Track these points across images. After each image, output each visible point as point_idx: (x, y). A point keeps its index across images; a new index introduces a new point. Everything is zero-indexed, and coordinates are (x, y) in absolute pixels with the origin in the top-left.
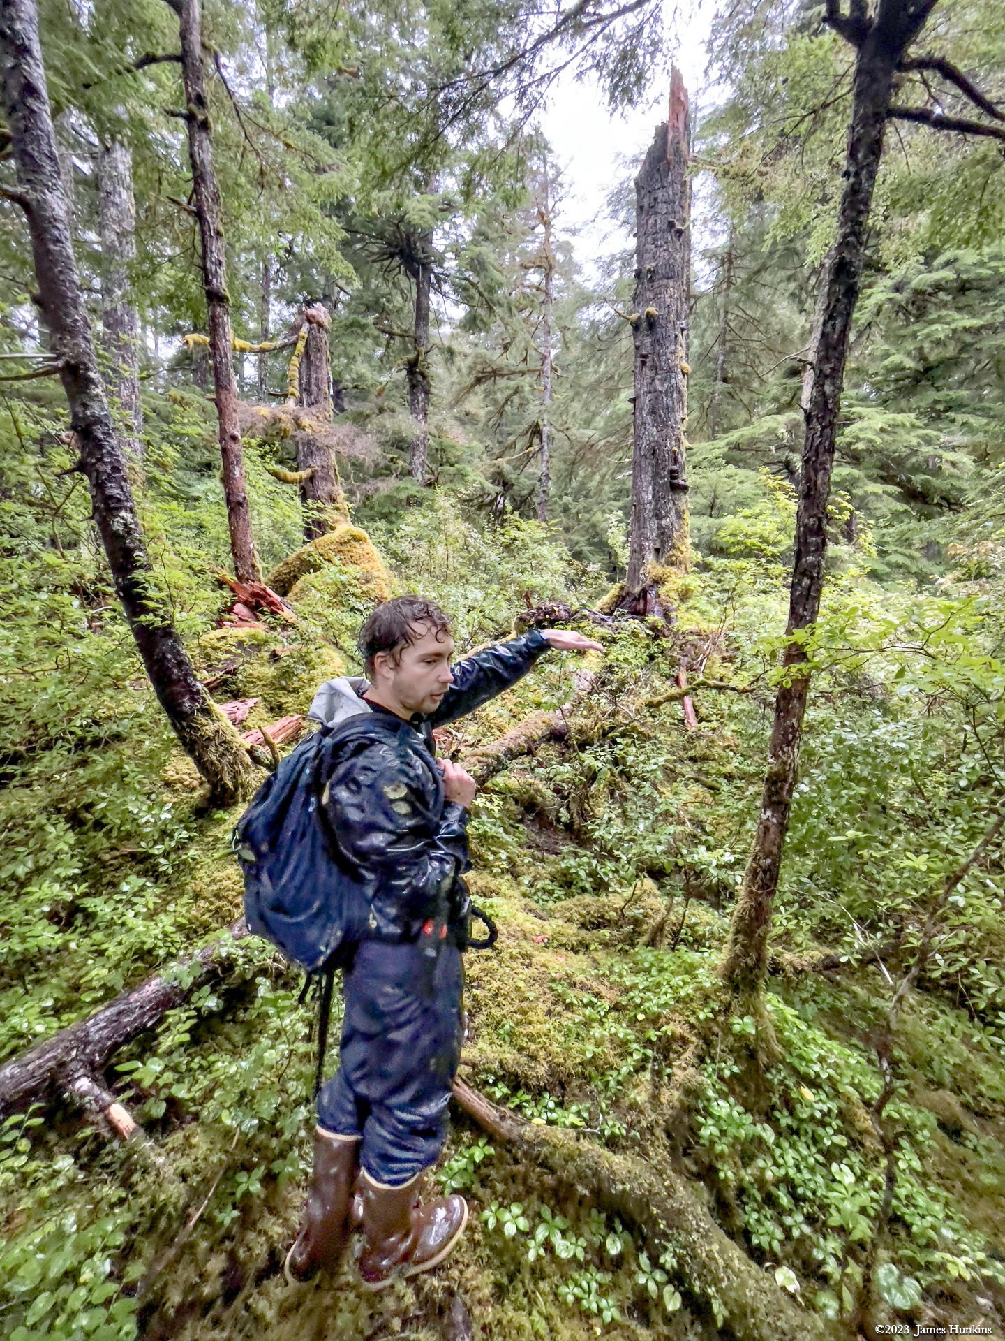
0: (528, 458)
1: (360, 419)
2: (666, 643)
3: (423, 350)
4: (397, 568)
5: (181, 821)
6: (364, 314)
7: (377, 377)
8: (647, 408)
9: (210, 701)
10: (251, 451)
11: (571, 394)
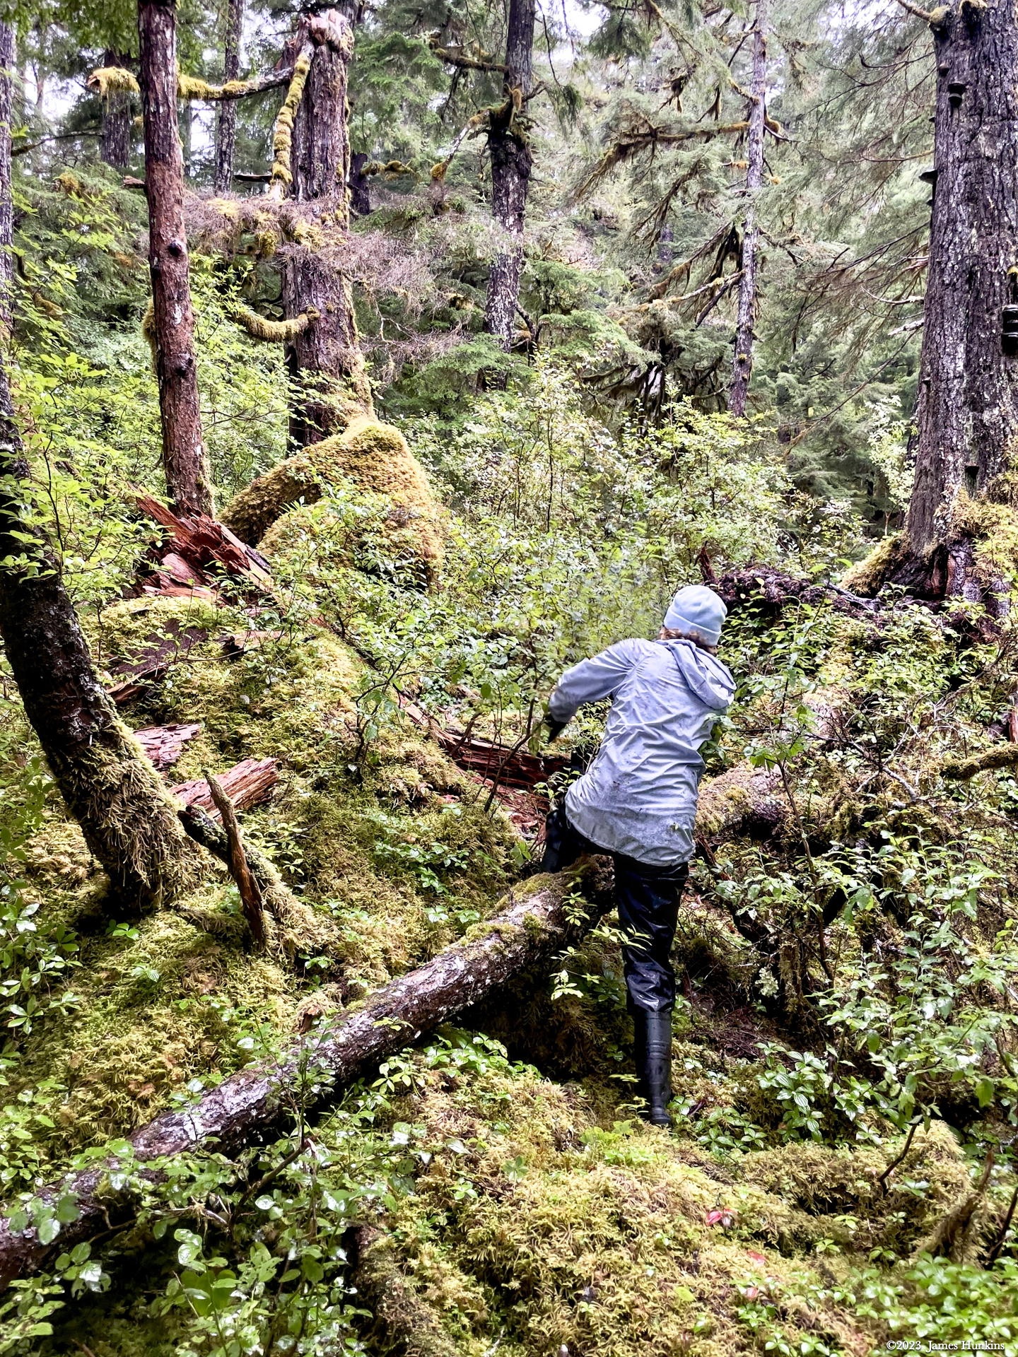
0: (712, 297)
1: (401, 224)
2: (985, 655)
3: (520, 93)
4: (456, 504)
5: (52, 940)
6: (412, 29)
7: (431, 148)
8: (959, 190)
9: (118, 722)
10: (202, 278)
11: (803, 172)
